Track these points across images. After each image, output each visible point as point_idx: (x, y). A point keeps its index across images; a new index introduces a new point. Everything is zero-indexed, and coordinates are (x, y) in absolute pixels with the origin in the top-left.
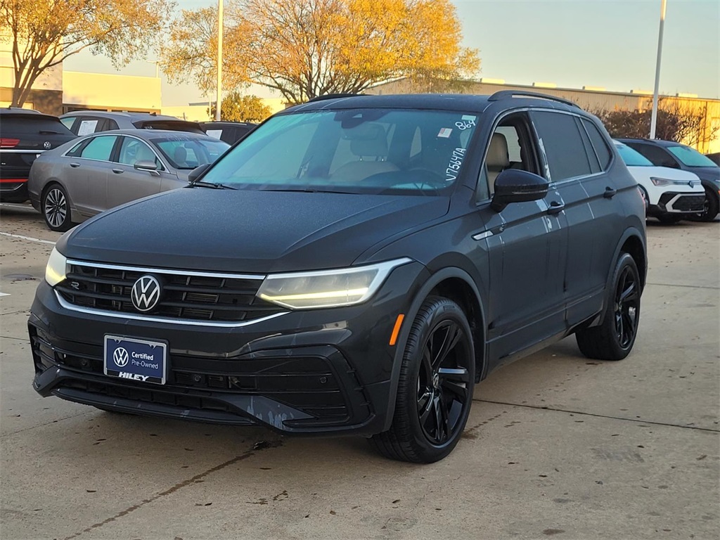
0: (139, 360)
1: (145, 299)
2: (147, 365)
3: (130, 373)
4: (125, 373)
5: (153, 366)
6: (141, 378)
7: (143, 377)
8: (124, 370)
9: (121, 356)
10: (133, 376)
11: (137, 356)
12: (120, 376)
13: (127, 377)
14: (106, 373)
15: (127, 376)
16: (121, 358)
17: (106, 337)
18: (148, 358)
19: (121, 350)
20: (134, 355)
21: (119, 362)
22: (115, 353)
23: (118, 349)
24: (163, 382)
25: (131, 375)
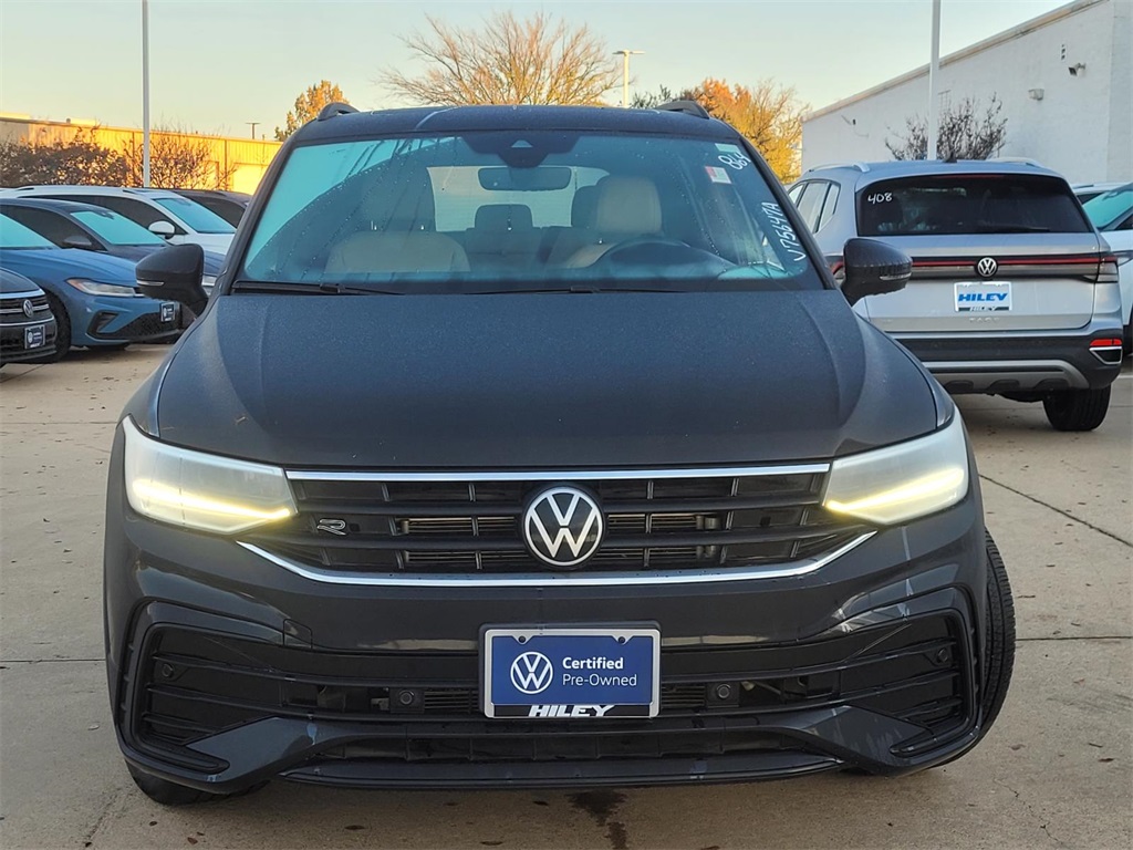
0: (584, 672)
1: (570, 539)
2: (606, 681)
3: (559, 703)
4: (546, 707)
5: (623, 681)
6: (592, 712)
7: (597, 707)
8: (542, 699)
9: (532, 669)
10: (569, 710)
11: (575, 664)
12: (532, 714)
13: (552, 715)
14: (489, 712)
15: (556, 711)
16: (531, 675)
17: (490, 634)
18: (610, 665)
19: (532, 659)
20: (569, 663)
21: (526, 684)
22: (515, 665)
23: (524, 656)
24: (654, 711)
25: (564, 707)
